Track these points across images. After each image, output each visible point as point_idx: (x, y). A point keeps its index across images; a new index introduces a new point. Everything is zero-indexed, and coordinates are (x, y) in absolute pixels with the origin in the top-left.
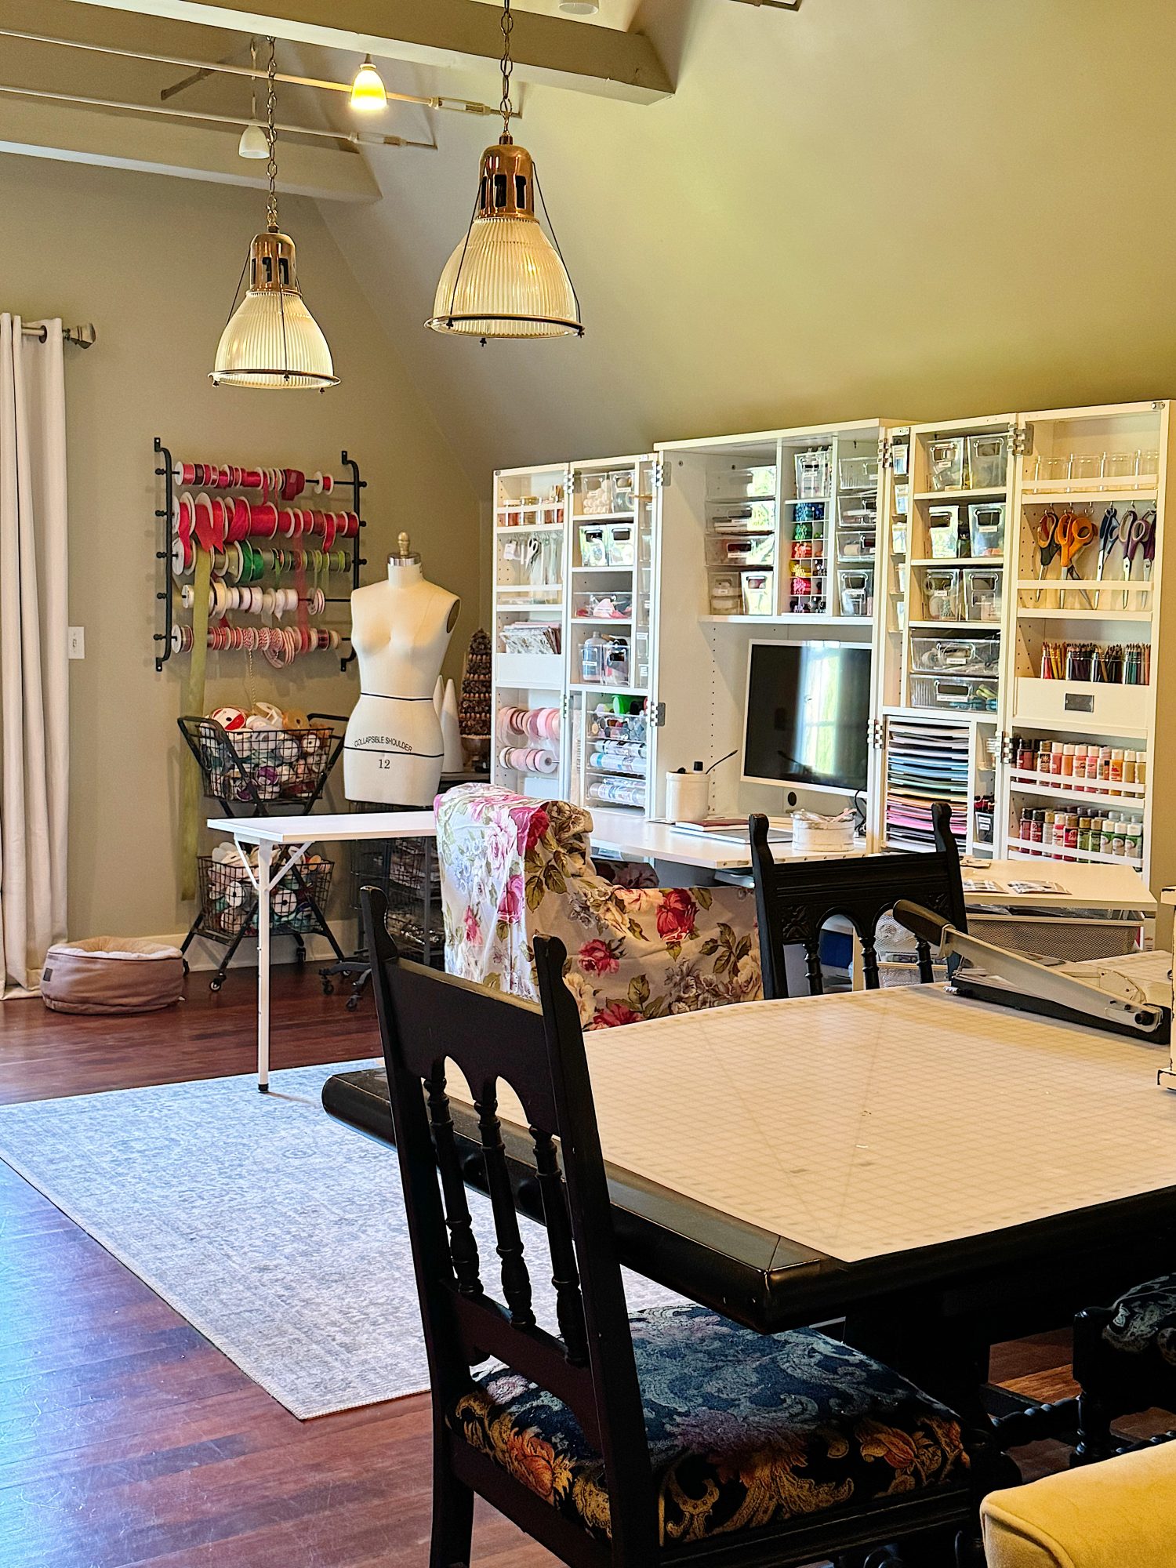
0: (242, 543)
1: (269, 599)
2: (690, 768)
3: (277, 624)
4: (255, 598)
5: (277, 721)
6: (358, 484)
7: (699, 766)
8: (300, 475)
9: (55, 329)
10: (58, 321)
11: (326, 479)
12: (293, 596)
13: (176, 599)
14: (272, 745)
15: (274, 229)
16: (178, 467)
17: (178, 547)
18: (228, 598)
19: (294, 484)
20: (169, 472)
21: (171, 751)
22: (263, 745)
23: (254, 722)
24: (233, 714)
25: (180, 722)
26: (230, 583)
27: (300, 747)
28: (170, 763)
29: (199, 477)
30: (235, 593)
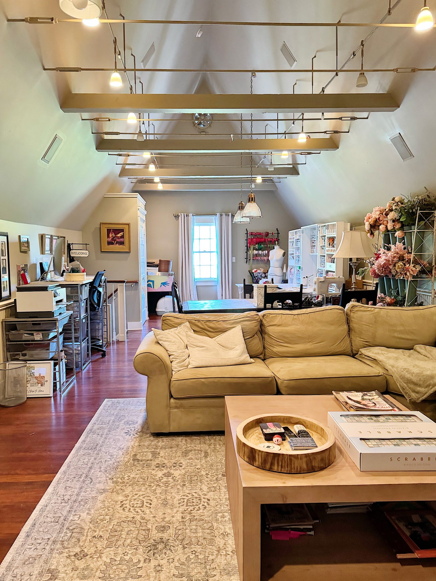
0: (258, 244)
1: (263, 252)
2: (306, 277)
3: (264, 256)
4: (260, 252)
5: (262, 271)
6: (278, 233)
7: (307, 277)
8: (268, 233)
9: (230, 214)
10: (230, 213)
11: (273, 233)
12: (267, 251)
13: (248, 253)
14: (260, 275)
15: (241, 202)
16: (248, 233)
17: (248, 245)
18: (256, 252)
19: (267, 234)
20: (247, 234)
21: (248, 276)
22: (259, 275)
23: (258, 271)
24: (256, 270)
25: (249, 271)
26: (256, 250)
27: (265, 275)
28: (248, 277)
29: (252, 234)
30: (257, 251)
